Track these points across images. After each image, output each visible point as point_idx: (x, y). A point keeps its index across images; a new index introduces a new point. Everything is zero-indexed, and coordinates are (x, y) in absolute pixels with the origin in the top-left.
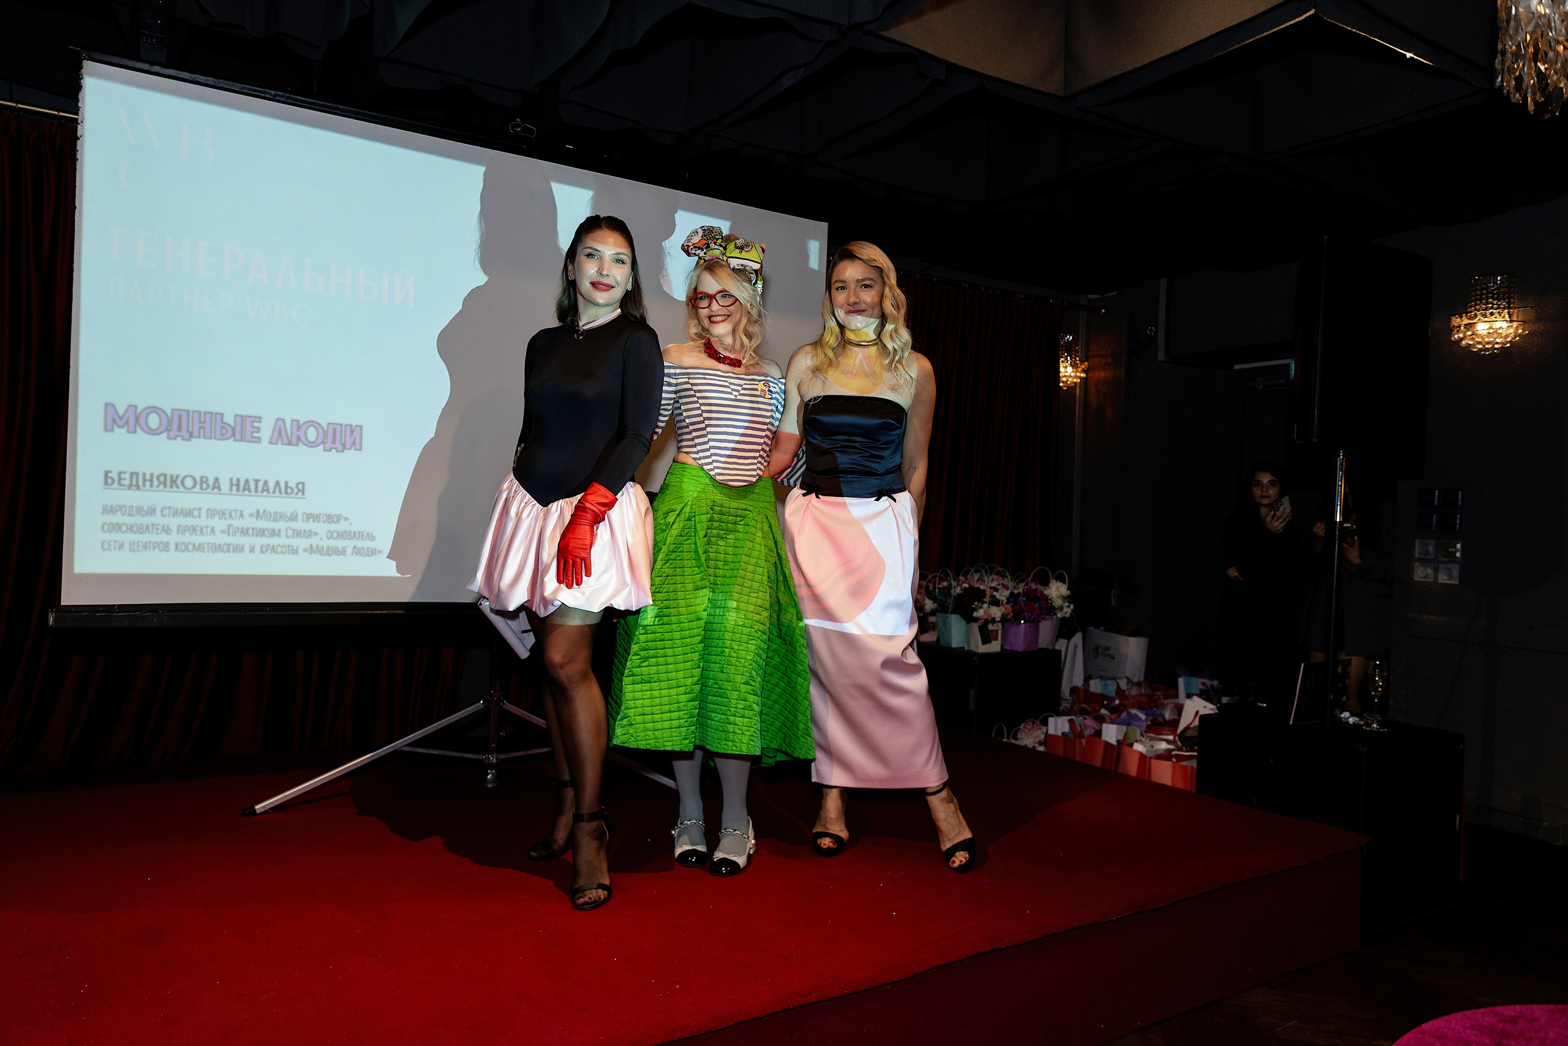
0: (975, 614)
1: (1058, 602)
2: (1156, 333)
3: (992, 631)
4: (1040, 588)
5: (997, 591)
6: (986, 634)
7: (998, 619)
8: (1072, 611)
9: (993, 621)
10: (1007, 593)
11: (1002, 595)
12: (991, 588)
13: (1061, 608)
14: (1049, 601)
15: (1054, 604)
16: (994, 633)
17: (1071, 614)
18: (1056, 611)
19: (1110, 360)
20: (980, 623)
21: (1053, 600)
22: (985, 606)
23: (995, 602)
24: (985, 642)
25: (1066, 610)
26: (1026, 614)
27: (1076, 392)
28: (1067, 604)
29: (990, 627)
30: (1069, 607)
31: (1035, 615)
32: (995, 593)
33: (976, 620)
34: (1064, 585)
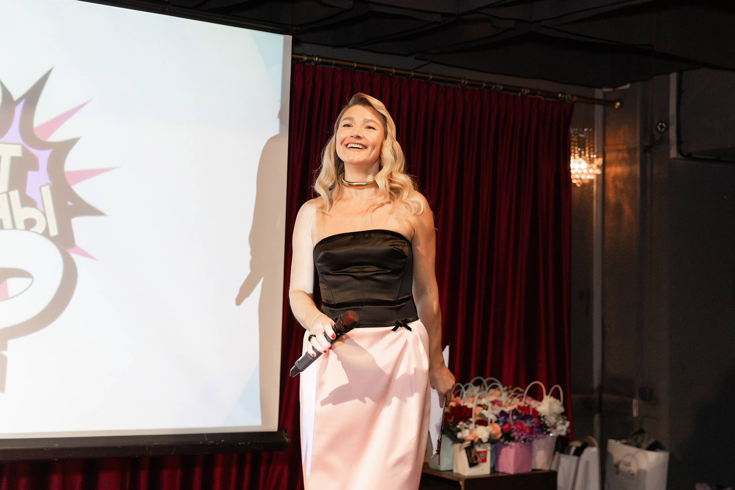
0: (459, 435)
1: (551, 420)
2: (667, 128)
3: (479, 453)
4: (533, 404)
5: (487, 409)
6: (473, 455)
7: (485, 440)
8: (568, 428)
9: (480, 441)
10: (498, 410)
11: (490, 415)
12: (479, 405)
13: (555, 427)
14: (542, 419)
15: (546, 422)
16: (481, 455)
17: (567, 432)
18: (548, 430)
19: (626, 155)
20: (467, 444)
21: (546, 417)
22: (472, 426)
23: (483, 422)
24: (472, 464)
25: (559, 428)
26: (515, 433)
27: (593, 189)
28: (561, 422)
29: (479, 449)
30: (564, 424)
31: (525, 434)
32: (484, 412)
33: (462, 441)
34: (558, 401)
